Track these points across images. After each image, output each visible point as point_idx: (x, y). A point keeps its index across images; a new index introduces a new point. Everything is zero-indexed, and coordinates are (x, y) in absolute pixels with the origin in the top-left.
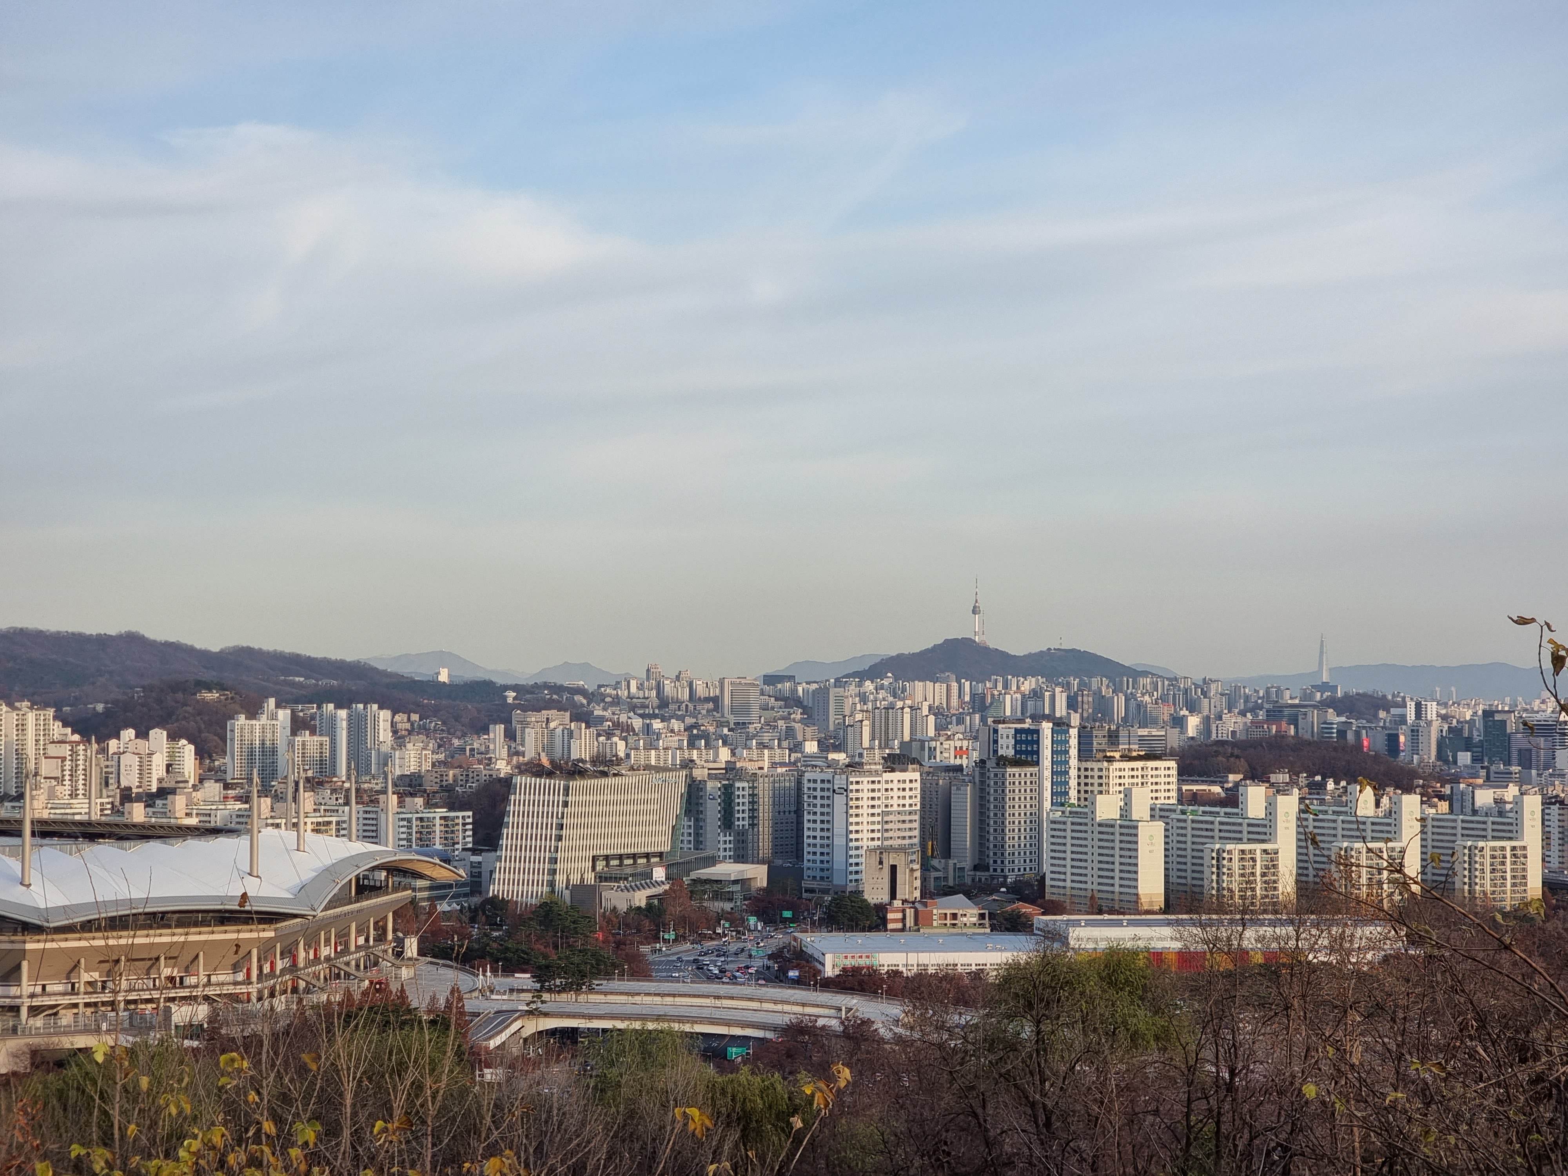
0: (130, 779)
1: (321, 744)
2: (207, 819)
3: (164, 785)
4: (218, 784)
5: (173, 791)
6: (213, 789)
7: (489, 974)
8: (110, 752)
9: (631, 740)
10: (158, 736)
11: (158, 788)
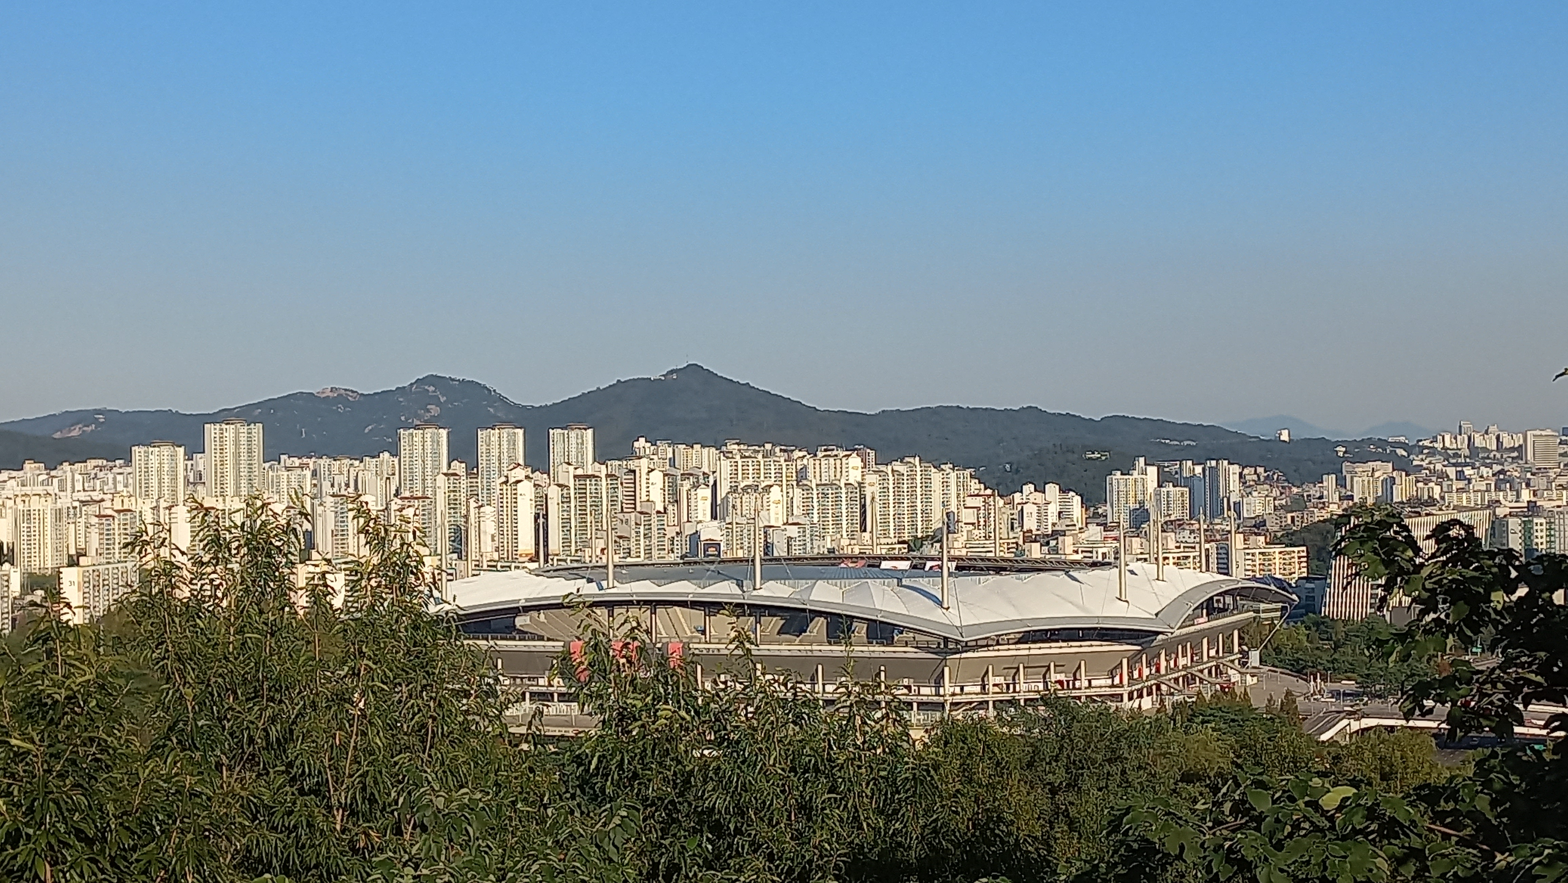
0: (1030, 523)
1: (1182, 494)
2: (1089, 555)
3: (1056, 528)
4: (1099, 528)
5: (1063, 533)
6: (1094, 532)
7: (1319, 680)
8: (1016, 503)
9: (1445, 484)
10: (1052, 490)
11: (1053, 531)
